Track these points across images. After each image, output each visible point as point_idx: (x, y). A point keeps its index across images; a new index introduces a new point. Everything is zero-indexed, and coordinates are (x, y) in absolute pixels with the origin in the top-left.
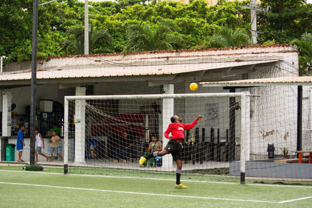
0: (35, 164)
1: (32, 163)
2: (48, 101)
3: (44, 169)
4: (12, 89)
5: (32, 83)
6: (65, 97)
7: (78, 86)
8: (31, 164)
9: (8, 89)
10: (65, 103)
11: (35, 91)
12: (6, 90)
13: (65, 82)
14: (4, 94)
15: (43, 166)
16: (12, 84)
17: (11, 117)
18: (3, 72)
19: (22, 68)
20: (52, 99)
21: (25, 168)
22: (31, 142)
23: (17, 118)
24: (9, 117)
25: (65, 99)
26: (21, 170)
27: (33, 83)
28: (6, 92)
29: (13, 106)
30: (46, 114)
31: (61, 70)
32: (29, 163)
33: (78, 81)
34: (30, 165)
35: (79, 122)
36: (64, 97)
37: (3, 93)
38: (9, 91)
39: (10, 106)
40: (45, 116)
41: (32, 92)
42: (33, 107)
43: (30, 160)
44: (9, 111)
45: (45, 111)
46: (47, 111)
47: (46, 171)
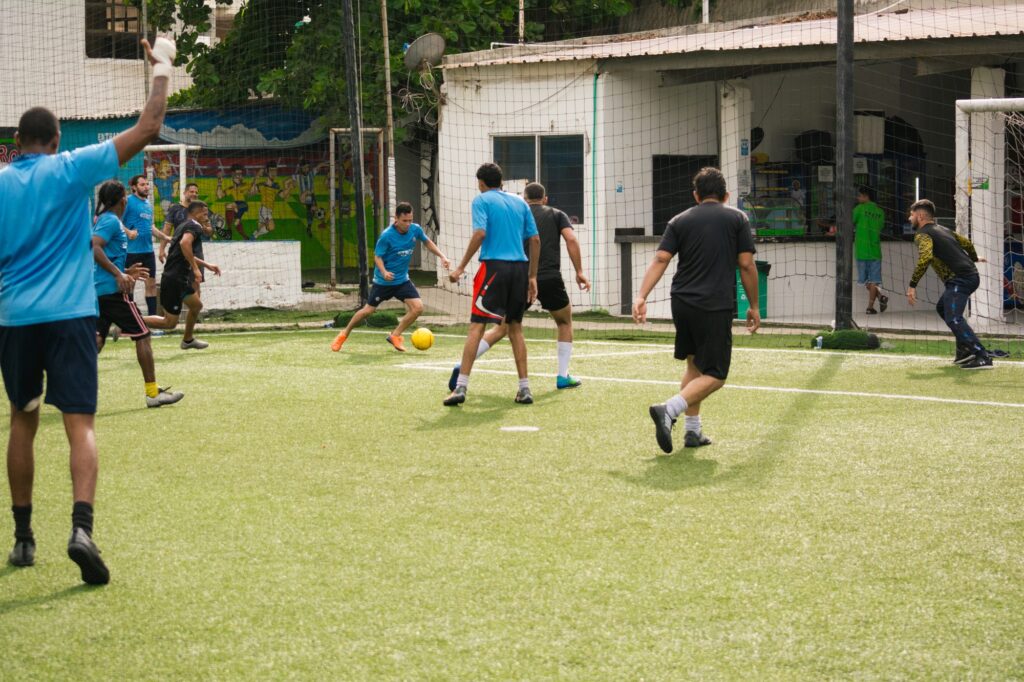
0: (850, 327)
1: (842, 323)
2: (868, 119)
3: (884, 345)
4: (754, 80)
5: (839, 56)
6: (958, 102)
7: (978, 65)
8: (840, 329)
9: (739, 80)
10: (958, 123)
11: (849, 84)
12: (730, 81)
13: (939, 52)
14: (725, 96)
15: (879, 335)
16: (757, 61)
17: (749, 174)
18: (711, 21)
19: (769, 9)
20: (881, 110)
21: (819, 339)
22: (840, 254)
23: (768, 175)
24: (745, 172)
25: (957, 108)
26: (808, 348)
27: (843, 58)
28: (734, 90)
29: (757, 135)
30: (864, 161)
31: (905, 11)
32: (833, 323)
33: (982, 50)
34: (836, 329)
35: (984, 186)
36: (954, 103)
37: (722, 91)
38: (743, 85)
39: (748, 136)
40: (860, 166)
41: (841, 88)
42: (843, 137)
43: (837, 313)
44: (744, 152)
45: (860, 151)
46: (867, 151)
47: (888, 350)
